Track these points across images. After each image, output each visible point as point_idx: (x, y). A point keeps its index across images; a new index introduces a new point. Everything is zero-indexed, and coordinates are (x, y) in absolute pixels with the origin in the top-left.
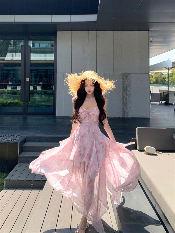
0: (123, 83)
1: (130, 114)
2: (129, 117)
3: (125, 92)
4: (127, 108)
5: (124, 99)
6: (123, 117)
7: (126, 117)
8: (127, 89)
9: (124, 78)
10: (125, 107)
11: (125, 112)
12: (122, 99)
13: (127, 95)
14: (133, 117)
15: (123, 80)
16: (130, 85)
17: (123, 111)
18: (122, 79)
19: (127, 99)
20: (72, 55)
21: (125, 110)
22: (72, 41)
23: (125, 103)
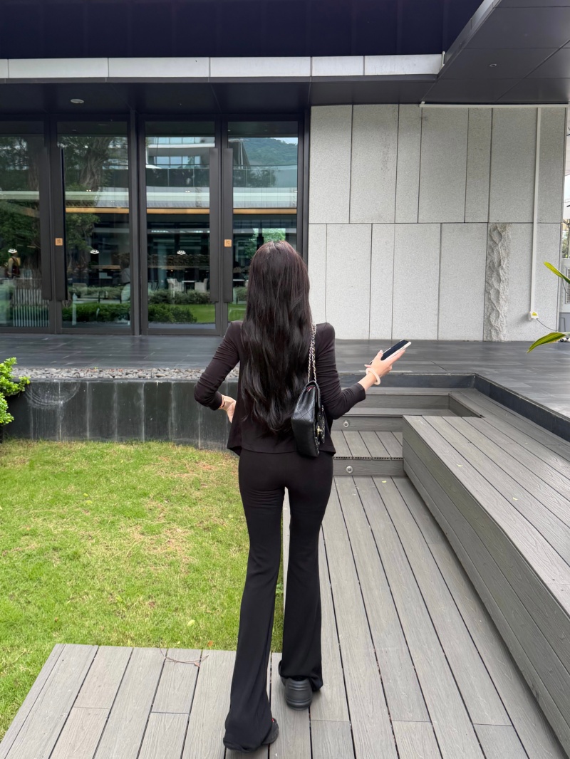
0: (490, 251)
1: (505, 332)
2: (502, 339)
3: (495, 273)
4: (498, 317)
5: (492, 292)
6: (485, 340)
7: (495, 338)
8: (500, 265)
9: (495, 236)
10: (493, 315)
11: (491, 326)
12: (487, 292)
13: (499, 280)
14: (513, 340)
17: (488, 324)
18: (489, 237)
19: (498, 292)
20: (352, 173)
21: (493, 323)
22: (354, 133)
23: (495, 302)
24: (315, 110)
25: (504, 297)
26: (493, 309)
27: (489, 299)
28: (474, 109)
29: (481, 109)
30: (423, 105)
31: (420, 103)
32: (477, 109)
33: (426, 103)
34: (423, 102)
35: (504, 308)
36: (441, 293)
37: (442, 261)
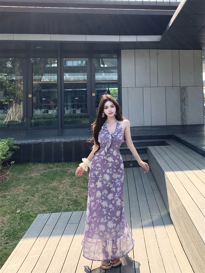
0: (181, 95)
1: (188, 122)
2: (187, 124)
3: (183, 103)
4: (186, 117)
5: (183, 109)
6: (182, 125)
7: (185, 124)
8: (185, 100)
9: (182, 90)
10: (184, 116)
11: (184, 120)
12: (181, 109)
13: (185, 105)
14: (191, 124)
15: (181, 93)
16: (187, 97)
17: (182, 119)
18: (181, 91)
19: (185, 109)
22: (135, 59)
25: (187, 110)
26: (184, 114)
35: (187, 114)
36: (167, 110)
37: (166, 99)
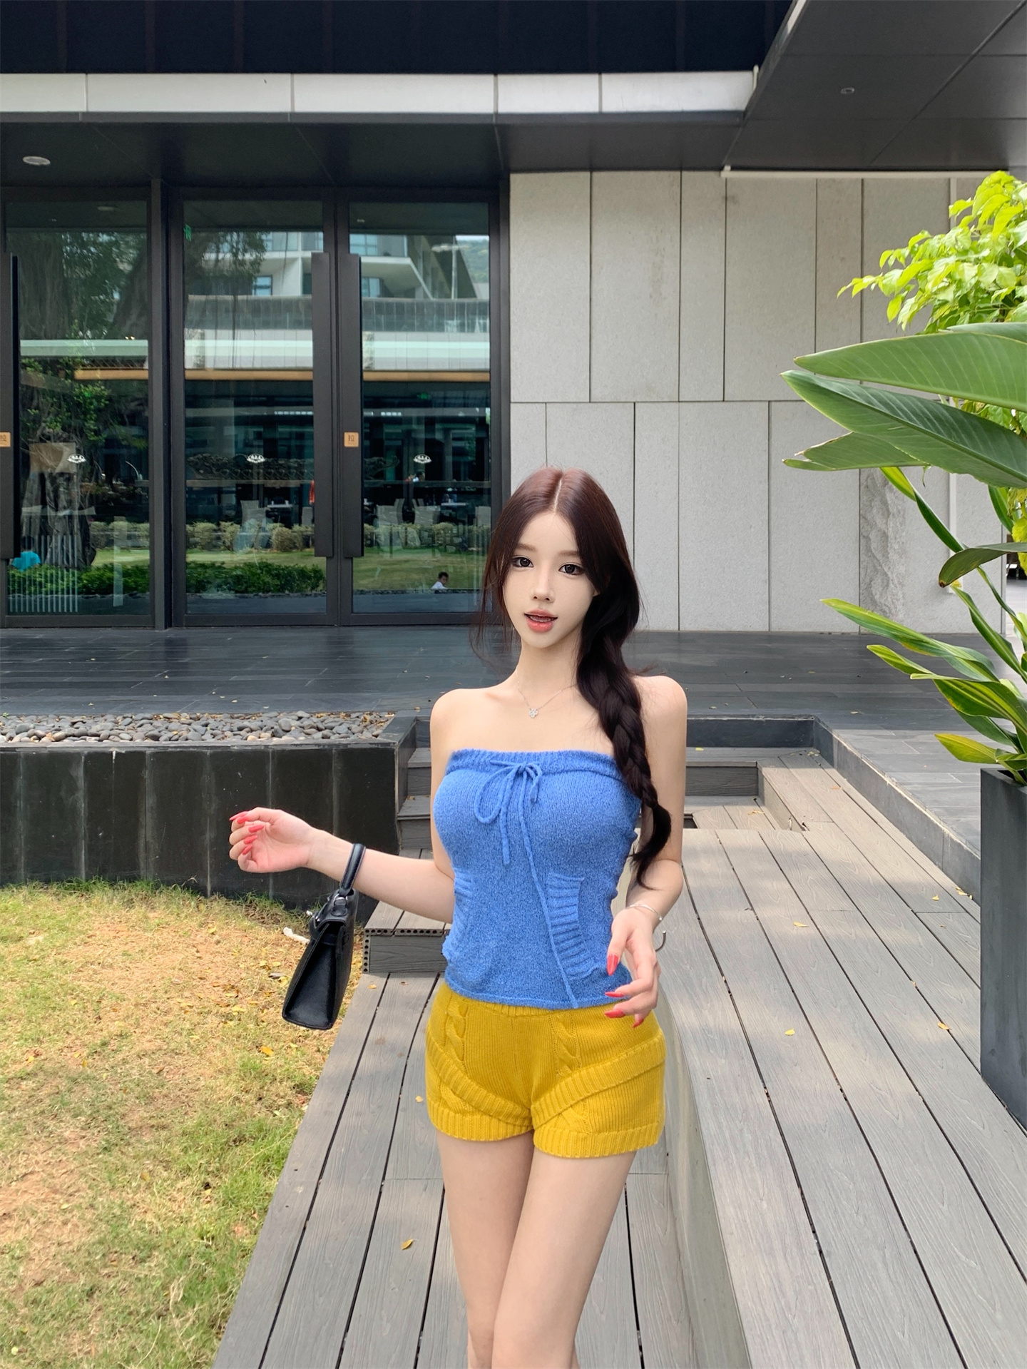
4: (887, 585)
5: (873, 535)
10: (878, 581)
11: (874, 603)
12: (863, 537)
13: (887, 514)
17: (868, 601)
20: (594, 304)
21: (877, 597)
22: (595, 227)
23: (879, 556)
24: (520, 184)
25: (896, 546)
26: (876, 571)
27: (869, 550)
28: (826, 181)
29: (841, 181)
30: (727, 173)
31: (721, 169)
32: (834, 180)
33: (733, 169)
34: (727, 168)
35: (897, 568)
36: (773, 539)
37: (773, 475)
